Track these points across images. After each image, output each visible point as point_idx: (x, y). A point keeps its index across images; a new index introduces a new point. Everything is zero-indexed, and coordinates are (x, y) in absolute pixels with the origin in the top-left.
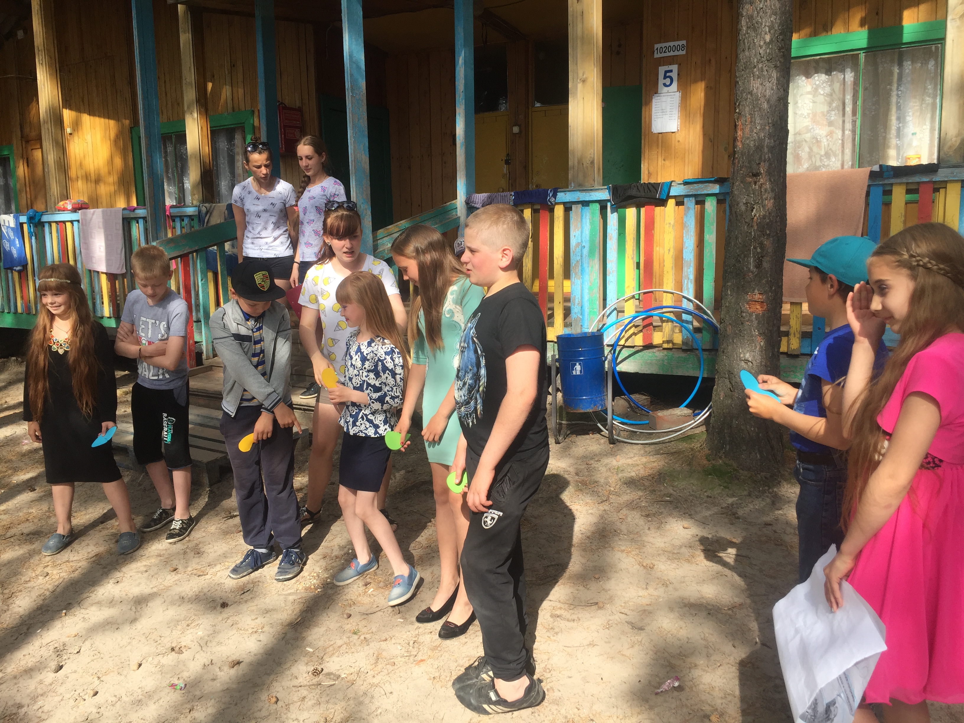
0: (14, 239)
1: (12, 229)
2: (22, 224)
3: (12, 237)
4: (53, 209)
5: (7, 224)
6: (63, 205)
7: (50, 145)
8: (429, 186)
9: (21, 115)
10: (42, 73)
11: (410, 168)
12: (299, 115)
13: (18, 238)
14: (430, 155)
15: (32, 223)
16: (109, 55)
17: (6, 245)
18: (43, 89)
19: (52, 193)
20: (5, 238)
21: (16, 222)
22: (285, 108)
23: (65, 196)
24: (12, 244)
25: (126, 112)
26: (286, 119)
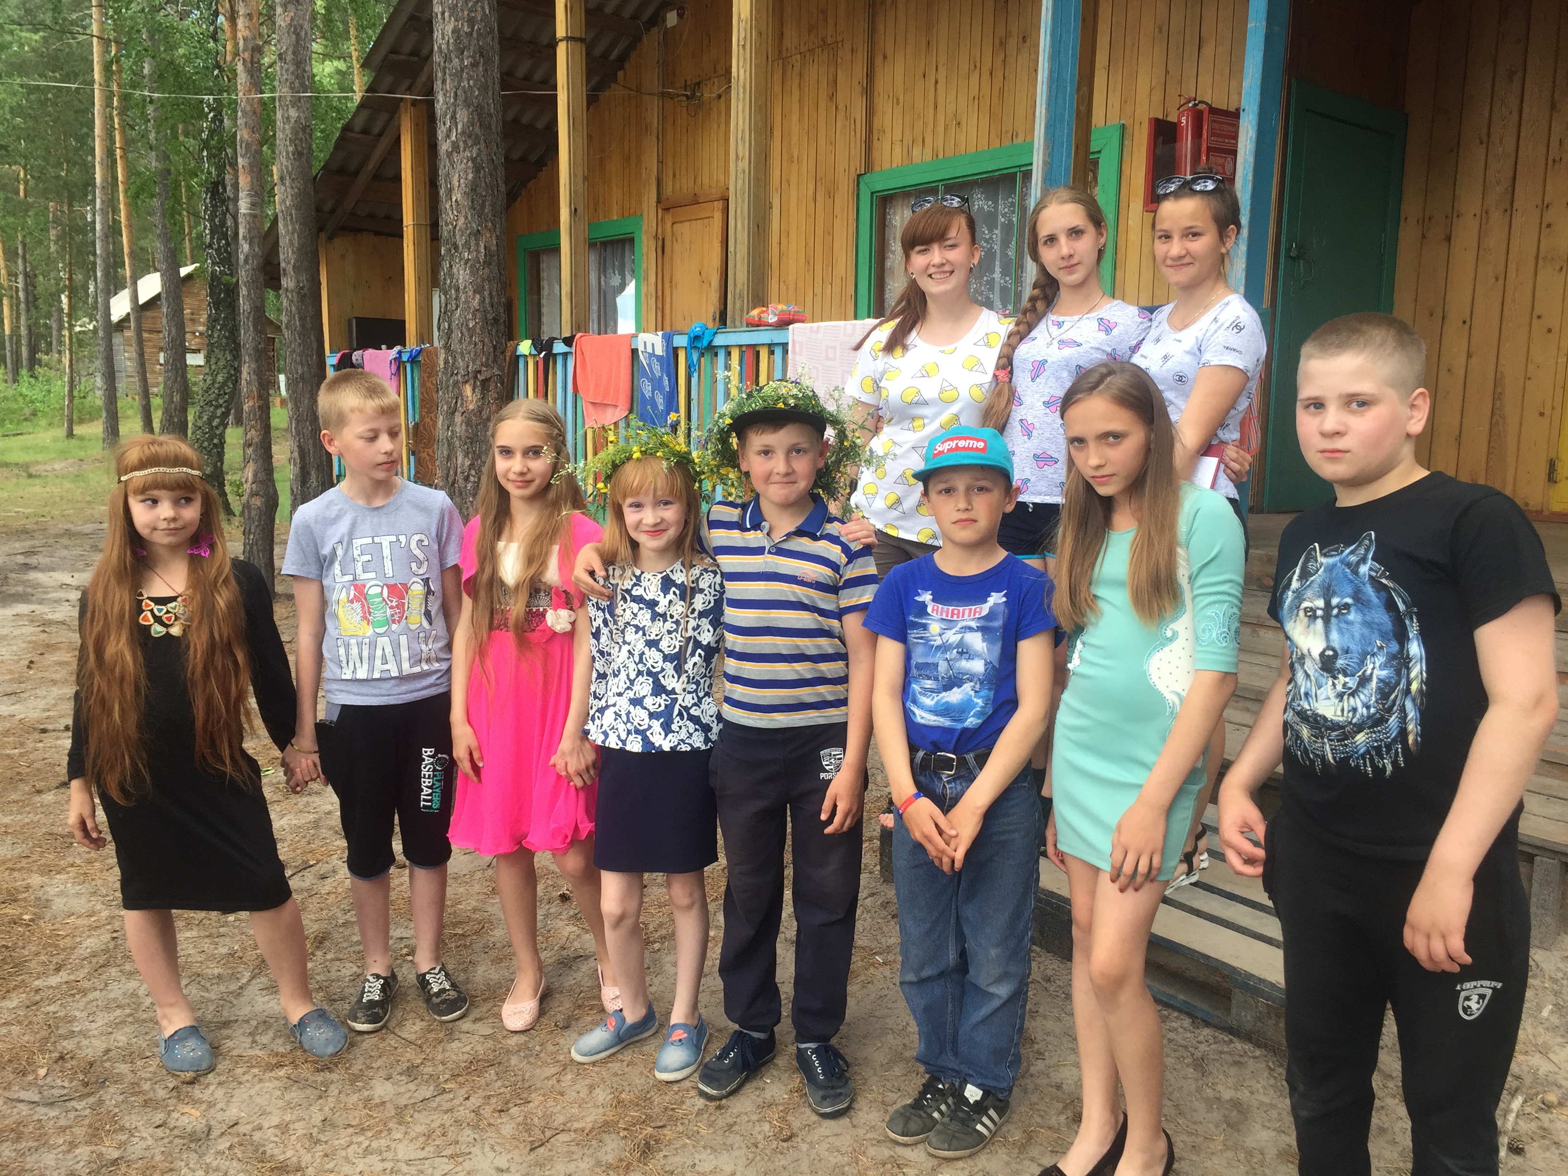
0: (661, 378)
2: (676, 350)
3: (658, 375)
4: (738, 323)
5: (650, 350)
6: (759, 315)
7: (743, 201)
8: (1497, 279)
9: (660, 162)
10: (741, 64)
11: (1448, 239)
12: (1236, 126)
13: (669, 376)
14: (1510, 210)
15: (695, 348)
16: (829, 40)
17: (647, 389)
18: (741, 95)
19: (738, 291)
20: (644, 374)
21: (667, 346)
22: (1213, 111)
23: (759, 299)
24: (657, 384)
25: (852, 145)
26: (1213, 135)
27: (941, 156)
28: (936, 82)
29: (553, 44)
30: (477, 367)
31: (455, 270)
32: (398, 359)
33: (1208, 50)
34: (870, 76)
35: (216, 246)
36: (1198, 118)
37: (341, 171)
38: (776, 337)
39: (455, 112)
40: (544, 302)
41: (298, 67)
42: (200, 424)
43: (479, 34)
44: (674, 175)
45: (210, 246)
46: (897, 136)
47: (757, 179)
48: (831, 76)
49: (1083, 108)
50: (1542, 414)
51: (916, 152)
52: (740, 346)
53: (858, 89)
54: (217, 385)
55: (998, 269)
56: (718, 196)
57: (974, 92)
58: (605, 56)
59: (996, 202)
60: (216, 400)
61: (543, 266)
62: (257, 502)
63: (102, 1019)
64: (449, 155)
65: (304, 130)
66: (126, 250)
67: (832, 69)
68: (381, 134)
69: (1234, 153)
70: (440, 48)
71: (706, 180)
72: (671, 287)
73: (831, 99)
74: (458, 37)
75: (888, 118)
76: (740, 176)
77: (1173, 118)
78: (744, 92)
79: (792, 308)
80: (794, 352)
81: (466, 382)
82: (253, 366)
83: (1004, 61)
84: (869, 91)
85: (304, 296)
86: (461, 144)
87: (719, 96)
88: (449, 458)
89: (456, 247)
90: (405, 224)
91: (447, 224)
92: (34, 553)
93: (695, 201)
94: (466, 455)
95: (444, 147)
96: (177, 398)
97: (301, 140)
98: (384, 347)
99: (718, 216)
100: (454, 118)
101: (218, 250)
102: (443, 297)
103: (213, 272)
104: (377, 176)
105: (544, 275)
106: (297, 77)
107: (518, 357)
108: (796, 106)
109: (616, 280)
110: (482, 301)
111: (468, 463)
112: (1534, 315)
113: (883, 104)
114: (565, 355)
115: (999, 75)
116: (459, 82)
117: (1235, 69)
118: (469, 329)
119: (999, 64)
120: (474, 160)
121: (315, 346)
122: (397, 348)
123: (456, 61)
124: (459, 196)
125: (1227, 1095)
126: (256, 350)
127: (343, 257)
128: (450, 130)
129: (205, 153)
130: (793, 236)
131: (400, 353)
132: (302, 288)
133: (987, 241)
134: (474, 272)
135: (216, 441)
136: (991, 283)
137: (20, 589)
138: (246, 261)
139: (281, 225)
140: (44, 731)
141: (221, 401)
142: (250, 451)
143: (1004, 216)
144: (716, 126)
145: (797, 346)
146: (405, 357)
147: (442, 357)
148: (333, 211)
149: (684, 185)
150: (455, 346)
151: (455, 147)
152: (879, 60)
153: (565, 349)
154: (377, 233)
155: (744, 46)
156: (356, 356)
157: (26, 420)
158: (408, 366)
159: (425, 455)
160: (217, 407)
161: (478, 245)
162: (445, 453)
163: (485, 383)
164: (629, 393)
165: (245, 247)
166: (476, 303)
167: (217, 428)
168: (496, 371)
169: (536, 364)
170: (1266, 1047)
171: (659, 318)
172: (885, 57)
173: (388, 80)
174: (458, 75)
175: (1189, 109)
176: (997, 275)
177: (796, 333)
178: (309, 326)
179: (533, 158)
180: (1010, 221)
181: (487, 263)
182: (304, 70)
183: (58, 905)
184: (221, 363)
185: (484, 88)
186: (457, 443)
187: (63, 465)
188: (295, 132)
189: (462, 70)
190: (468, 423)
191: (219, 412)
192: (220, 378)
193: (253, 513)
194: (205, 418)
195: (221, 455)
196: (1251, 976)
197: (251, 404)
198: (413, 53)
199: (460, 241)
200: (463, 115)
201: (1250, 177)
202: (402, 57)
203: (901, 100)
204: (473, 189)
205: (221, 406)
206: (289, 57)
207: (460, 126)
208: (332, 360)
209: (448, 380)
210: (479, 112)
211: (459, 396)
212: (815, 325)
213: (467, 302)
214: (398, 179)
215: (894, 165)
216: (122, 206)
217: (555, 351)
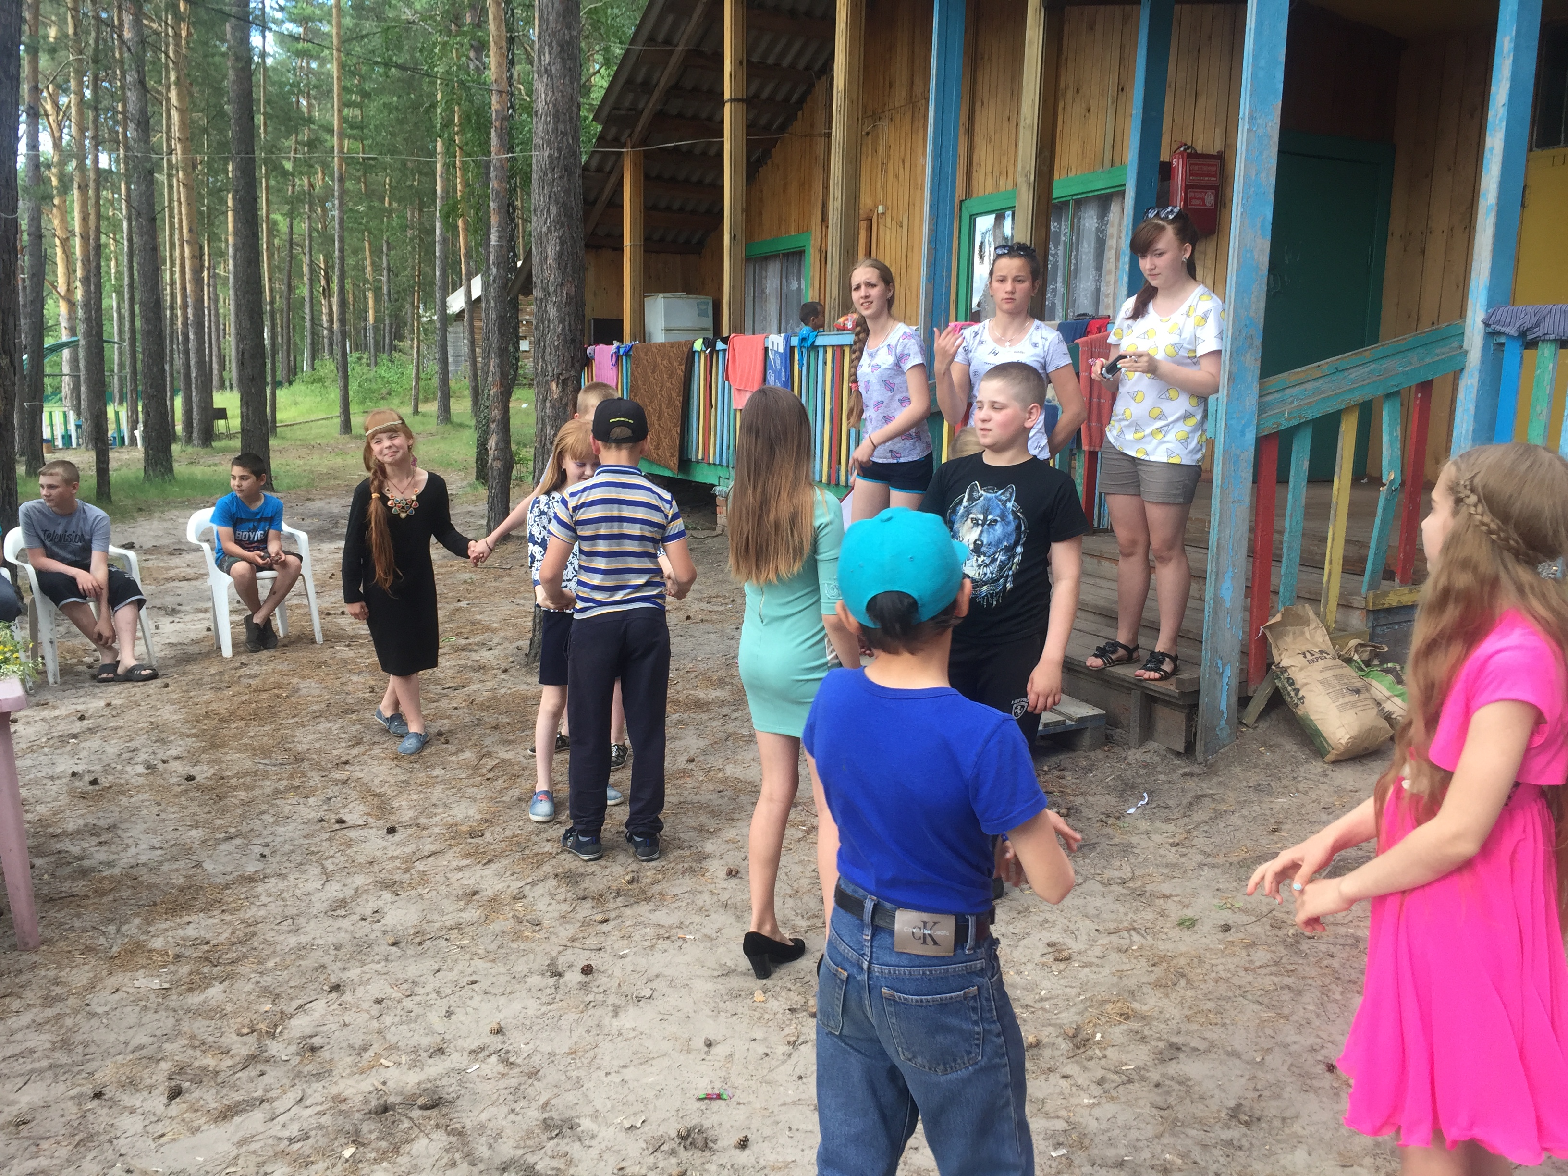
0: (782, 370)
1: (781, 355)
2: (792, 349)
3: (780, 366)
5: (775, 348)
6: (844, 322)
9: (825, 188)
11: (1423, 252)
13: (787, 369)
15: (804, 347)
18: (838, 150)
19: (832, 303)
20: (772, 364)
21: (786, 346)
26: (1192, 175)
29: (720, 105)
32: (617, 353)
34: (971, 118)
51: (1002, 182)
52: (832, 346)
62: (498, 465)
66: (462, 251)
75: (983, 154)
76: (835, 212)
78: (839, 148)
81: (553, 380)
82: (498, 361)
84: (970, 132)
90: (625, 244)
98: (608, 343)
104: (608, 206)
113: (979, 143)
114: (723, 351)
117: (1219, 119)
122: (616, 344)
131: (618, 347)
138: (494, 281)
142: (494, 426)
143: (1065, 235)
146: (622, 351)
153: (724, 346)
155: (840, 112)
156: (590, 350)
158: (624, 358)
165: (494, 270)
168: (573, 373)
169: (706, 358)
172: (982, 102)
173: (614, 129)
175: (1182, 153)
181: (568, 304)
193: (495, 473)
203: (992, 139)
204: (560, 256)
210: (567, 206)
211: (549, 389)
215: (987, 193)
217: (717, 348)
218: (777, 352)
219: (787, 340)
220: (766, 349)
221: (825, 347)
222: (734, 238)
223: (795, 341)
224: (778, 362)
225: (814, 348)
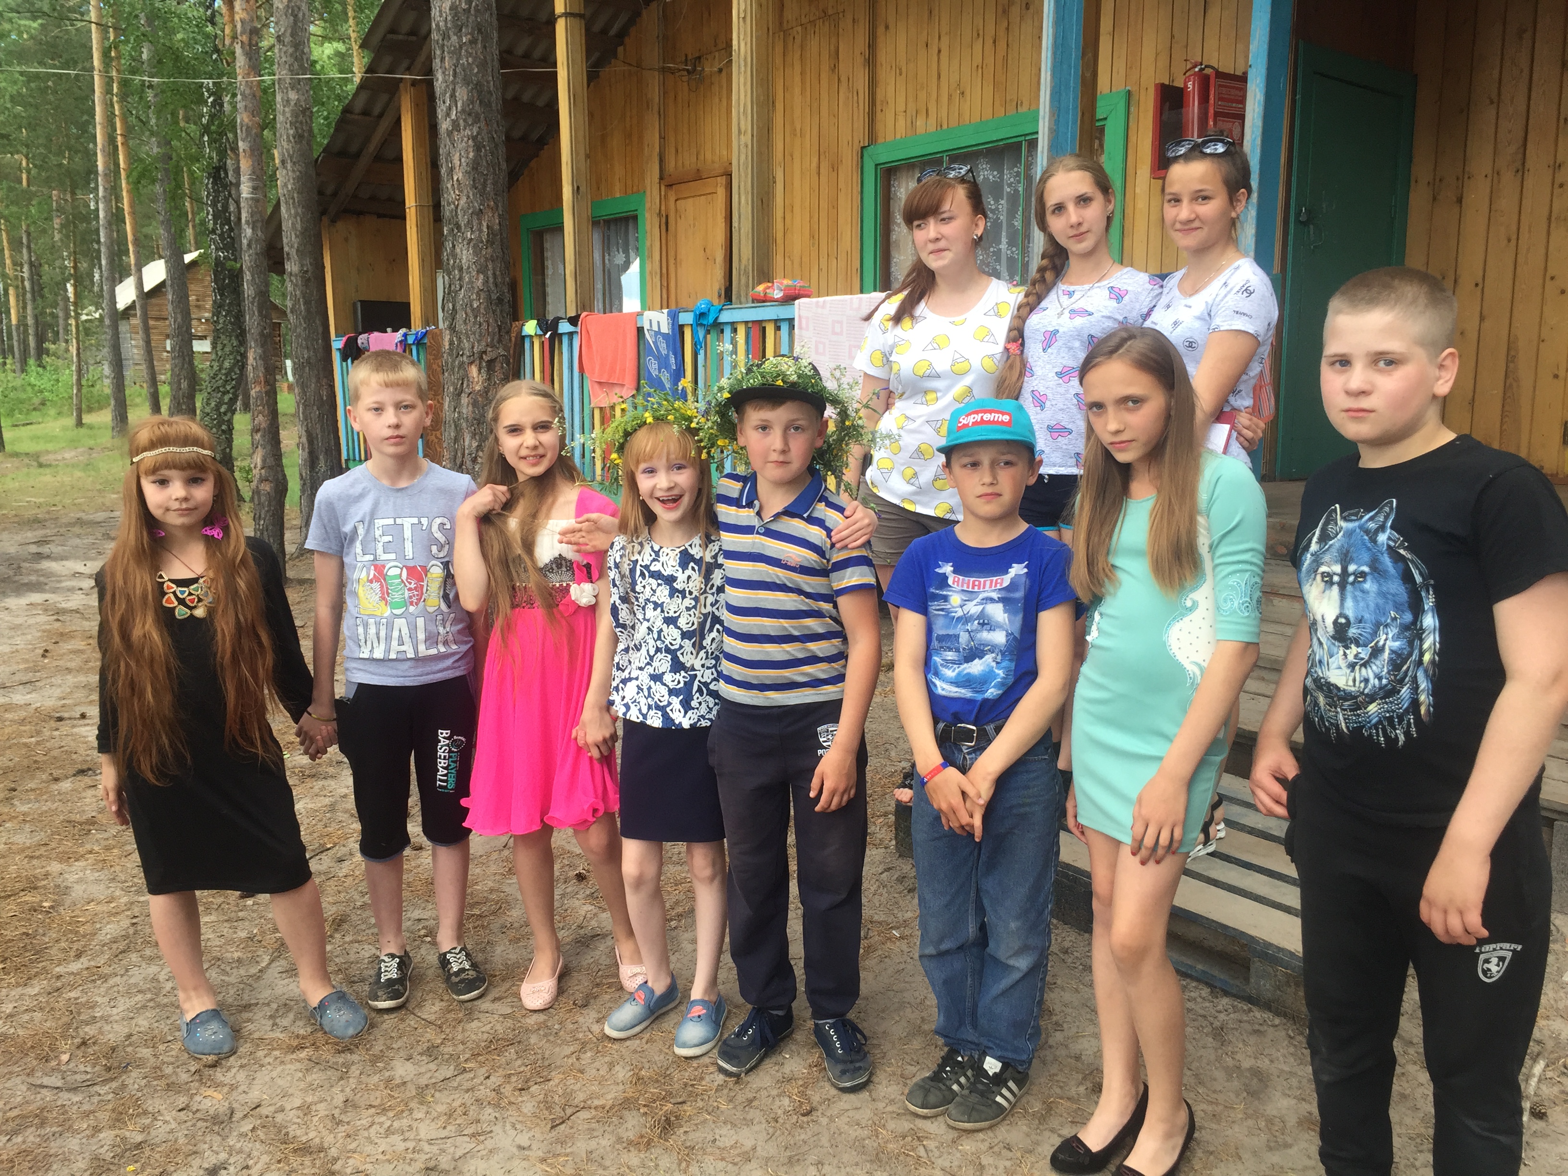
0: (667, 356)
1: (665, 336)
2: (681, 327)
3: (664, 352)
4: (743, 299)
5: (655, 328)
6: (764, 290)
7: (746, 176)
8: (1509, 240)
9: (662, 138)
10: (742, 37)
11: (1460, 200)
12: (1244, 90)
13: (675, 354)
14: (1521, 170)
15: (701, 325)
16: (830, 12)
17: (653, 366)
18: (743, 69)
19: (743, 267)
20: (650, 352)
21: (673, 324)
22: (1219, 75)
23: (765, 274)
24: (663, 363)
25: (855, 118)
26: (1220, 99)
27: (945, 126)
28: (939, 51)
29: (551, 22)
30: (482, 347)
31: (458, 250)
32: (403, 342)
33: (1214, 13)
34: (872, 46)
35: (219, 232)
36: (1204, 82)
37: (342, 153)
38: (782, 312)
39: (454, 90)
40: (548, 281)
41: (296, 49)
42: (208, 410)
43: (477, 11)
44: (677, 151)
45: (213, 231)
46: (901, 107)
47: (760, 153)
48: (832, 48)
49: (1088, 75)
50: (1556, 376)
51: (920, 123)
52: (746, 322)
53: (859, 60)
54: (223, 371)
55: (1004, 240)
56: (721, 171)
57: (978, 60)
58: (604, 31)
59: (1001, 173)
60: (224, 386)
61: (547, 245)
62: (267, 487)
63: (123, 1004)
64: (450, 134)
65: (304, 112)
66: (130, 237)
67: (833, 40)
68: (381, 116)
69: (1242, 117)
70: (437, 25)
71: (709, 155)
72: (676, 264)
73: (833, 71)
74: (456, 15)
75: (891, 89)
76: (743, 150)
77: (1179, 83)
78: (745, 66)
79: (799, 284)
80: (800, 328)
81: (472, 363)
82: (259, 351)
83: (1008, 29)
84: (871, 62)
85: (309, 280)
86: (461, 122)
87: (720, 70)
88: (456, 440)
89: (459, 227)
90: (407, 205)
91: (449, 204)
92: (47, 542)
93: (698, 176)
94: (474, 436)
95: (444, 126)
96: (184, 385)
97: (301, 123)
98: (389, 330)
99: (721, 192)
100: (453, 96)
101: (221, 236)
102: (446, 278)
103: (217, 258)
104: (378, 158)
105: (548, 254)
106: (296, 59)
107: (523, 337)
108: (797, 79)
109: (620, 259)
110: (486, 282)
111: (475, 444)
112: (1547, 276)
113: (885, 75)
114: (571, 335)
115: (1002, 44)
116: (458, 60)
117: (1242, 33)
118: (473, 310)
119: (1002, 33)
120: (474, 138)
121: (320, 330)
122: (403, 331)
123: (454, 38)
124: (460, 175)
125: (1247, 1064)
126: (262, 334)
127: (346, 240)
128: (450, 108)
129: (206, 138)
130: (797, 209)
131: (405, 335)
132: (307, 272)
133: (992, 211)
134: (477, 252)
135: (224, 427)
136: (998, 253)
137: (33, 578)
138: (249, 245)
139: (283, 209)
140: (60, 719)
141: (228, 388)
142: (258, 437)
143: (1010, 185)
144: (717, 100)
145: (804, 322)
146: (410, 340)
147: (447, 338)
148: (335, 194)
149: (685, 161)
150: (460, 326)
151: (455, 124)
152: (881, 30)
153: (571, 328)
154: (380, 216)
155: (744, 18)
156: (362, 339)
157: (35, 409)
158: (414, 348)
159: (433, 437)
160: (224, 393)
161: (480, 224)
162: (453, 434)
163: (491, 363)
164: (635, 372)
165: (248, 232)
166: (479, 283)
167: (225, 414)
168: (501, 351)
169: (542, 344)
170: (1285, 1015)
171: (665, 296)
172: (887, 27)
173: (387, 60)
174: (456, 53)
175: (1195, 74)
176: (1003, 246)
177: (802, 308)
178: (313, 310)
179: (535, 136)
180: (1016, 191)
181: (490, 242)
182: (303, 53)
183: (78, 892)
184: (227, 350)
185: (483, 65)
186: (464, 425)
187: (73, 453)
188: (295, 114)
189: (461, 47)
190: (475, 404)
191: (226, 398)
192: (227, 364)
193: (263, 499)
194: (213, 404)
195: (230, 441)
196: (1269, 945)
197: (258, 389)
198: (413, 32)
199: (463, 220)
200: (462, 94)
201: (1259, 141)
202: (400, 37)
203: (904, 70)
204: (475, 167)
205: (228, 392)
206: (288, 39)
207: (459, 104)
208: (337, 344)
209: (454, 361)
210: (478, 88)
211: (465, 377)
212: (821, 299)
213: (471, 282)
214: (399, 160)
215: (898, 137)
216: (125, 194)
217: (560, 331)
218: (658, 333)
219: (673, 316)
220: (640, 330)
221: (732, 324)
222: (577, 190)
223: (686, 318)
224: (663, 346)
225: (717, 327)
